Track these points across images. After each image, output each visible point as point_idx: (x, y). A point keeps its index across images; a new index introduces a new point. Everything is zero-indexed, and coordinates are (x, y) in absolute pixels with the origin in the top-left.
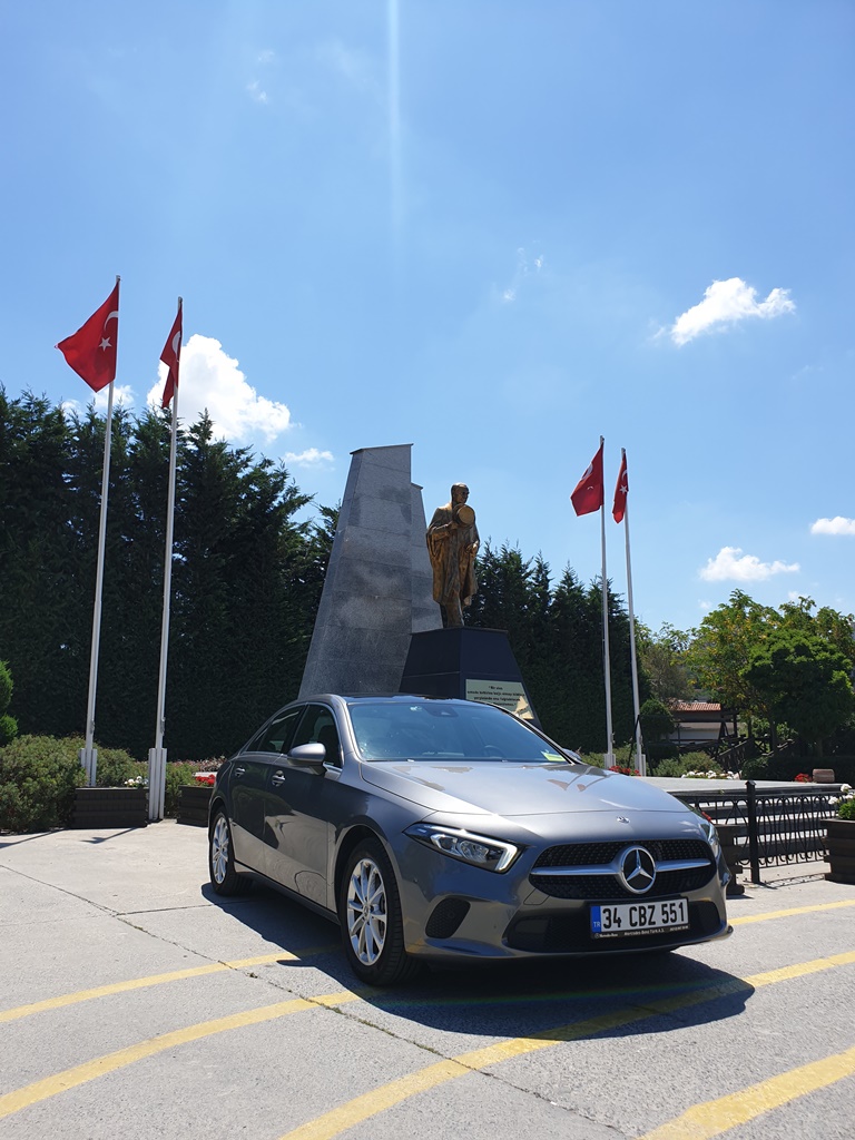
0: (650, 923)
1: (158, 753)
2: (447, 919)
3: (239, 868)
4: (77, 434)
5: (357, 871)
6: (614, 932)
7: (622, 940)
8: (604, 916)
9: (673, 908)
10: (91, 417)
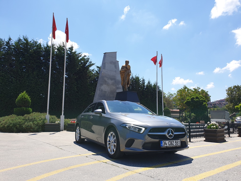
0: (173, 145)
1: (62, 117)
2: (130, 143)
3: (82, 137)
4: (44, 49)
5: (109, 135)
6: (165, 146)
7: (167, 148)
8: (163, 143)
9: (177, 142)
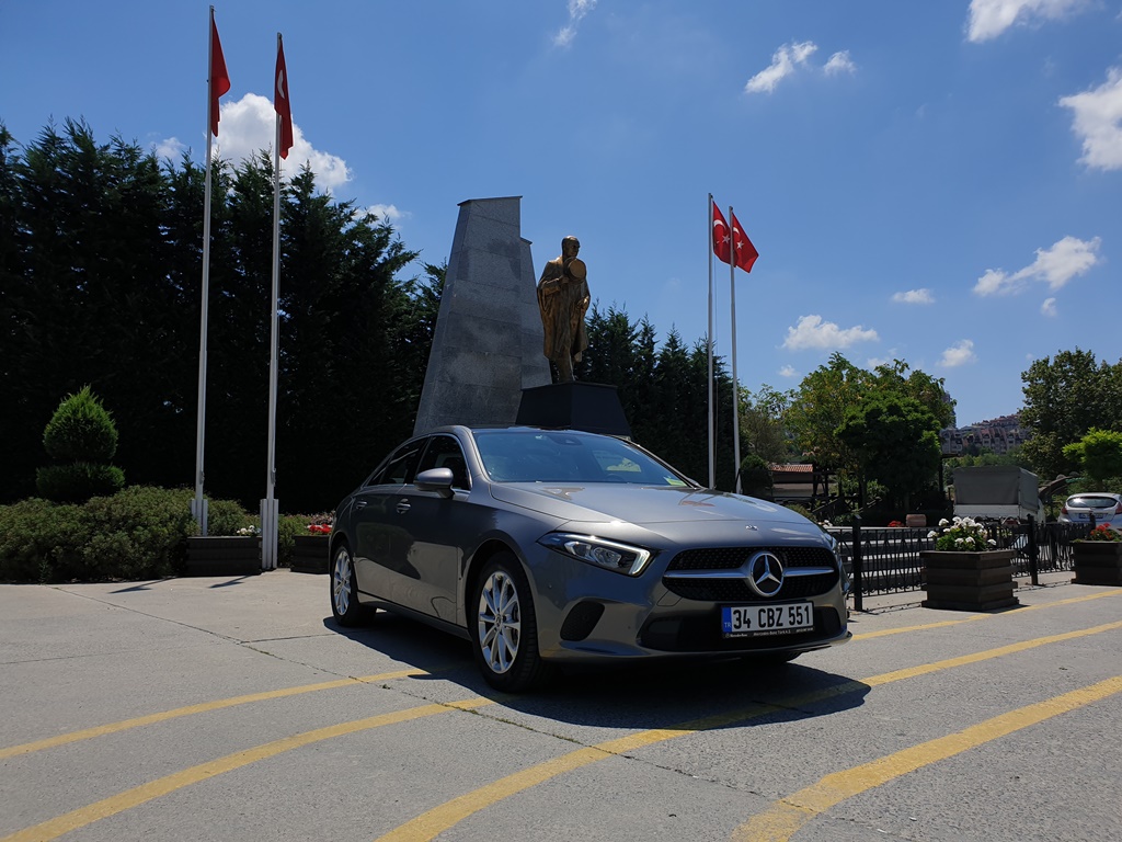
0: (778, 624)
1: (270, 504)
2: (582, 621)
3: (363, 599)
4: (173, 185)
5: (489, 585)
6: (744, 633)
7: (751, 640)
8: (734, 617)
9: (799, 611)
10: (187, 166)
